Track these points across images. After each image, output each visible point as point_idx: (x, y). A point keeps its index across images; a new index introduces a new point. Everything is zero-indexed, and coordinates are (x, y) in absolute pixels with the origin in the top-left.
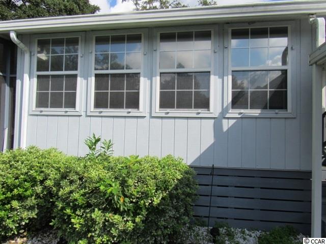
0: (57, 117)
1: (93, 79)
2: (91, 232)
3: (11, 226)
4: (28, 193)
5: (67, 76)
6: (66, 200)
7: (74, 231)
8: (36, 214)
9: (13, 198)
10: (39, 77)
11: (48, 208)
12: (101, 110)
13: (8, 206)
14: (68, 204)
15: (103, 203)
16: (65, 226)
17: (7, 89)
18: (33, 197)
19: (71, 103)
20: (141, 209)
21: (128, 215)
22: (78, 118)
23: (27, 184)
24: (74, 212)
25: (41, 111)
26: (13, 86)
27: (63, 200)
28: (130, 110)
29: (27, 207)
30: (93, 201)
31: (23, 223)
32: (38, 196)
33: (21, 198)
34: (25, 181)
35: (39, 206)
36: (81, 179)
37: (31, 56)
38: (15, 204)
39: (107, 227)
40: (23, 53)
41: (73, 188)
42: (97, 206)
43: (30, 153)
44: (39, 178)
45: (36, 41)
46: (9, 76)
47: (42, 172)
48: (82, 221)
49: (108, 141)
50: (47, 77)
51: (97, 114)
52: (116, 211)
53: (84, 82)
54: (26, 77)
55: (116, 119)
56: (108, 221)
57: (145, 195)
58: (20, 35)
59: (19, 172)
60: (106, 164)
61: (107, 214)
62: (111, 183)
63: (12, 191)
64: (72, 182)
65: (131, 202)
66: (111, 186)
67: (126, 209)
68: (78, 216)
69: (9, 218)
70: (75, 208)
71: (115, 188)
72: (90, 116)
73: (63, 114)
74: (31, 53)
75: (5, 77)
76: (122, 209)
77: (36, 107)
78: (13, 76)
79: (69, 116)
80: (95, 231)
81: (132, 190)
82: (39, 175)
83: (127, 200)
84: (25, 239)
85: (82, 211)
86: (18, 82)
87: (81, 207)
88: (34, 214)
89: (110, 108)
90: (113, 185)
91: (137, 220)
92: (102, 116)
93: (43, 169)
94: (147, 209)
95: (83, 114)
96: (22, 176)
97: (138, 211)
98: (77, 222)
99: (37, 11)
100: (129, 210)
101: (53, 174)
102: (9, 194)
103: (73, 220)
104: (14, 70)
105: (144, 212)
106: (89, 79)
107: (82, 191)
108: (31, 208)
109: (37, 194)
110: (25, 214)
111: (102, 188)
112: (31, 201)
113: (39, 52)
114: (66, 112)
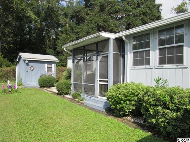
0: (141, 70)
1: (158, 51)
2: (157, 116)
3: (126, 110)
4: (132, 99)
5: (146, 51)
6: (147, 102)
7: (150, 115)
8: (135, 108)
9: (127, 100)
10: (133, 53)
11: (139, 106)
12: (162, 65)
13: (126, 103)
14: (148, 104)
15: (162, 105)
16: (146, 113)
17: (121, 59)
18: (134, 101)
19: (148, 63)
20: (180, 109)
21: (174, 112)
22: (151, 70)
23: (132, 96)
24: (150, 107)
25: (135, 67)
26: (124, 57)
27: (146, 103)
28: (178, 65)
29: (132, 104)
30: (158, 103)
31: (131, 111)
32: (135, 101)
33: (130, 100)
34: (131, 94)
35: (136, 105)
36: (153, 95)
37: (130, 44)
38: (128, 102)
39: (164, 115)
40: (127, 43)
41: (149, 98)
42: (160, 105)
43: (132, 84)
44: (136, 94)
45: (132, 37)
46: (122, 53)
47: (137, 92)
48: (153, 111)
49: (165, 80)
50: (137, 52)
51: (161, 67)
52: (168, 109)
53: (154, 52)
54: (129, 53)
55: (170, 70)
56: (164, 112)
57: (183, 104)
58: (126, 36)
59: (129, 91)
60: (164, 90)
61: (164, 110)
62: (165, 96)
63: (127, 97)
64: (149, 96)
65: (176, 106)
66: (165, 97)
67: (173, 108)
68: (152, 109)
69: (126, 107)
70: (150, 105)
71: (167, 99)
72: (157, 69)
73: (144, 68)
74: (130, 43)
75: (120, 54)
76: (171, 108)
77: (133, 65)
79: (147, 69)
80: (159, 116)
81: (176, 101)
82: (136, 93)
83: (173, 105)
84: (131, 118)
85: (153, 107)
86: (126, 56)
87: (153, 105)
88: (134, 108)
89: (167, 64)
90: (167, 97)
91: (178, 114)
93: (137, 91)
94: (184, 111)
95: (153, 68)
96: (130, 92)
97: (179, 110)
98: (151, 111)
100: (174, 109)
101: (141, 92)
102: (126, 98)
103: (149, 110)
104: (124, 51)
105: (182, 112)
106: (156, 51)
107: (153, 99)
108: (133, 105)
109: (135, 100)
110: (131, 107)
111: (161, 98)
112: (133, 103)
113: (133, 42)
114: (146, 67)
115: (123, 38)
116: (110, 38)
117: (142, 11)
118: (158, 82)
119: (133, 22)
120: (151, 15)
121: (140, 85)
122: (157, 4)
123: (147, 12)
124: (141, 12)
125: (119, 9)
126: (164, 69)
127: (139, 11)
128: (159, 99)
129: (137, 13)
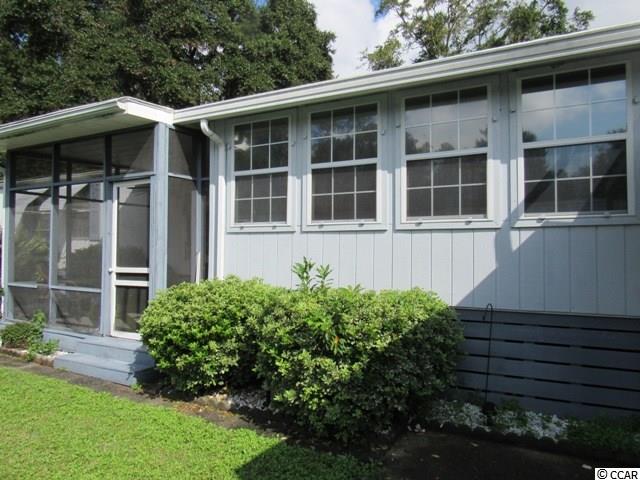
0: (261, 236)
1: (310, 176)
2: (300, 380)
3: (209, 373)
4: (228, 332)
5: (275, 175)
6: (270, 340)
7: (280, 380)
8: (238, 362)
9: (211, 337)
10: (238, 179)
11: (251, 355)
12: (322, 222)
13: (206, 347)
14: (272, 346)
15: (313, 345)
16: (270, 373)
17: (198, 198)
18: (234, 340)
19: (281, 214)
20: (360, 353)
21: (345, 362)
22: (289, 235)
23: (226, 322)
24: (279, 354)
25: (242, 228)
26: (205, 193)
27: (267, 341)
28: (362, 221)
29: (227, 351)
30: (301, 340)
31: (223, 372)
32: (239, 339)
33: (220, 338)
34: (224, 317)
35: (242, 353)
36: (288, 315)
37: (226, 150)
38: (213, 345)
39: (318, 374)
40: (216, 147)
41: (278, 325)
42: (307, 346)
43: (229, 283)
44: (240, 314)
45: (233, 129)
46: (200, 180)
47: (243, 308)
48: (288, 365)
49: (325, 267)
50: (248, 178)
51: (317, 229)
52: (329, 354)
53: (298, 181)
54: (221, 179)
55: (343, 236)
56: (319, 367)
57: (367, 336)
58: (212, 123)
59: (217, 307)
60: (322, 297)
61: (319, 359)
62: (321, 317)
63: (209, 328)
64: (277, 319)
65: (349, 345)
67: (341, 352)
68: (284, 359)
69: (207, 362)
70: (280, 349)
71: (326, 324)
72: (307, 232)
73: (270, 230)
74: (226, 146)
75: (195, 181)
76: (335, 352)
77: (236, 221)
78: (205, 179)
79: (278, 233)
80: (305, 379)
81: (351, 330)
82: (239, 311)
83: (343, 341)
84: (225, 395)
85: (289, 353)
86: (212, 188)
87: (287, 348)
88: (234, 361)
89: (335, 218)
90: (324, 320)
91: (355, 366)
92: (323, 232)
93: (245, 304)
94: (370, 356)
95: (297, 229)
96: (220, 311)
97: (357, 357)
98: (283, 367)
99: (234, 63)
100: (345, 354)
101: (256, 309)
102: (206, 333)
103: (277, 363)
104: (206, 172)
105: (365, 359)
106: (304, 177)
107: (288, 329)
108: (231, 353)
109: (238, 336)
110: (225, 360)
111: (310, 323)
112: (231, 344)
113: (236, 143)
114: (274, 227)
115: (204, 126)
116: (157, 123)
117: (276, 46)
118: (305, 275)
119: (245, 76)
120: (301, 62)
121: (256, 286)
122: (323, 31)
123: (289, 49)
124: (273, 50)
125: (198, 24)
126: (326, 235)
127: (267, 43)
128: (303, 329)
129: (259, 48)
